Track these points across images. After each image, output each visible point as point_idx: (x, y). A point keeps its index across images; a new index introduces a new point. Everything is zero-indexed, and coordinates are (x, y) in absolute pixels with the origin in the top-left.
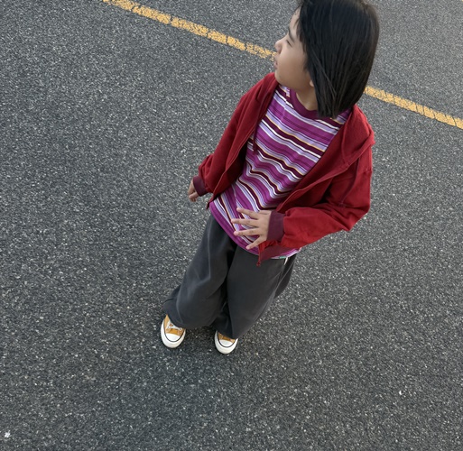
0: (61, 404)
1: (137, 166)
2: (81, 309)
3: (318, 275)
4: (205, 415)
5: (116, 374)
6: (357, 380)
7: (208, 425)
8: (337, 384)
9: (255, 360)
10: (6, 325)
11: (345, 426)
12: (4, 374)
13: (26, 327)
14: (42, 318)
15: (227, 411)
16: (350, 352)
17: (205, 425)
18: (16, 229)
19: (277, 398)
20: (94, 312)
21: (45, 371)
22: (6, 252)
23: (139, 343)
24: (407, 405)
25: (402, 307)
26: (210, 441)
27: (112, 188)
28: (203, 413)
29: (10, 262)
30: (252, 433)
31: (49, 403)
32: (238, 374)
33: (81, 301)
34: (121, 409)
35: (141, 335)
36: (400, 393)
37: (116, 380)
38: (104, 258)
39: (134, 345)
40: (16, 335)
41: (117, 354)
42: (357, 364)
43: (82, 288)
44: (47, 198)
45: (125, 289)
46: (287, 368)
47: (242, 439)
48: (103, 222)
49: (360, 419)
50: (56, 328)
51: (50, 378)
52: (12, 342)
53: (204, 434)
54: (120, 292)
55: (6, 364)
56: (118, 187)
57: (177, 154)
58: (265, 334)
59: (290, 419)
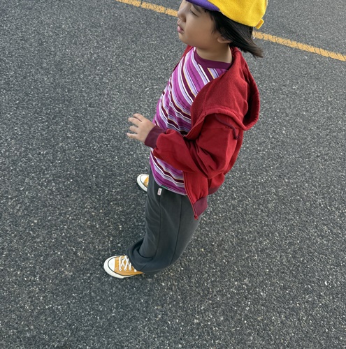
0: (43, 297)
1: (114, 102)
2: (65, 213)
3: (250, 179)
4: (159, 308)
5: (89, 270)
6: (288, 272)
7: (162, 317)
8: (271, 277)
9: (201, 255)
10: (8, 228)
11: (280, 317)
12: (2, 270)
13: (23, 229)
14: (36, 221)
15: (178, 303)
16: (280, 246)
17: (160, 316)
18: (24, 151)
19: (220, 291)
20: (75, 215)
21: (34, 267)
22: (15, 169)
23: (108, 242)
24: (332, 294)
25: (320, 205)
26: (164, 333)
27: (95, 118)
28: (157, 305)
29: (17, 177)
30: (199, 324)
31: (34, 296)
32: (187, 268)
33: (66, 207)
34: (91, 302)
35: (110, 234)
36: (326, 283)
37: (89, 275)
38: (85, 171)
39: (104, 243)
40: (15, 236)
41: (90, 252)
42: (287, 257)
43: (68, 196)
44: (49, 127)
45: (100, 196)
46: (228, 262)
47: (191, 330)
48: (88, 143)
49: (292, 309)
50: (46, 230)
51: (38, 273)
52: (11, 242)
53: (158, 326)
54: (96, 198)
55: (5, 261)
56: (100, 117)
57: (143, 91)
58: (209, 231)
59: (231, 310)
